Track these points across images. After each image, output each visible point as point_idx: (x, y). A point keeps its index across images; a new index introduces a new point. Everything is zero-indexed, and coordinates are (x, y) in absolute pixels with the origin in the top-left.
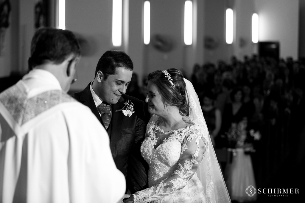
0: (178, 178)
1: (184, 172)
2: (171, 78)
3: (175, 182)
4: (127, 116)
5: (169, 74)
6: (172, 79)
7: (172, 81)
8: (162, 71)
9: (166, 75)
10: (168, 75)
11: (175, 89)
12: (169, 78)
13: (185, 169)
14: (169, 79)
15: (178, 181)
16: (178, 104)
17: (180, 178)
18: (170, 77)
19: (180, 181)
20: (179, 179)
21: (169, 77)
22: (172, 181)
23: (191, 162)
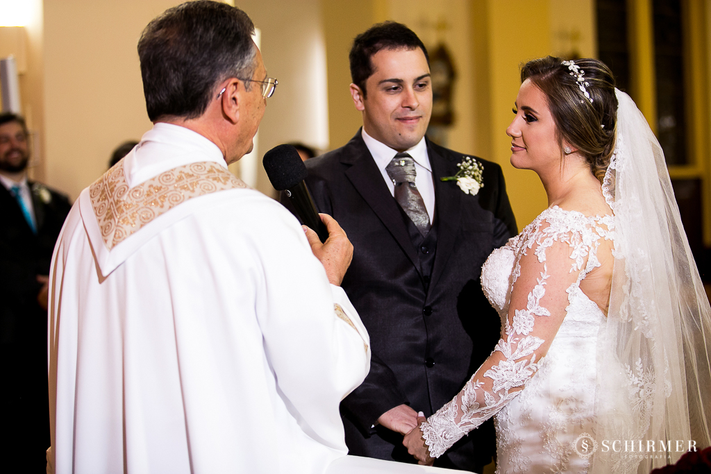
0: (501, 362)
1: (515, 342)
2: (585, 81)
3: (496, 374)
4: (467, 193)
5: (579, 70)
6: (587, 84)
7: (587, 90)
8: (561, 62)
9: (572, 71)
10: (577, 72)
11: (593, 110)
12: (581, 79)
13: (516, 335)
14: (579, 83)
15: (502, 371)
16: (594, 151)
17: (506, 359)
18: (583, 77)
19: (509, 368)
20: (505, 363)
21: (580, 76)
22: (488, 371)
23: (529, 312)
